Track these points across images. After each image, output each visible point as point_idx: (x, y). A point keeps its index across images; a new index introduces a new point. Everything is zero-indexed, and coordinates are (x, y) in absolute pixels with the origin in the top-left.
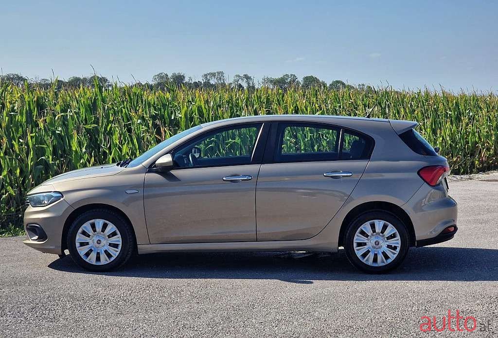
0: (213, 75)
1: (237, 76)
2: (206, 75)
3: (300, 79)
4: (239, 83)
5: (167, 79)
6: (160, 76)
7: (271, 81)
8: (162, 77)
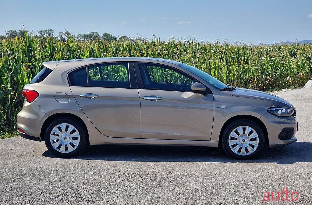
0: (46, 31)
1: (61, 32)
2: (41, 32)
3: (101, 36)
4: (62, 37)
5: (16, 34)
6: (11, 31)
7: (83, 36)
8: (13, 33)
